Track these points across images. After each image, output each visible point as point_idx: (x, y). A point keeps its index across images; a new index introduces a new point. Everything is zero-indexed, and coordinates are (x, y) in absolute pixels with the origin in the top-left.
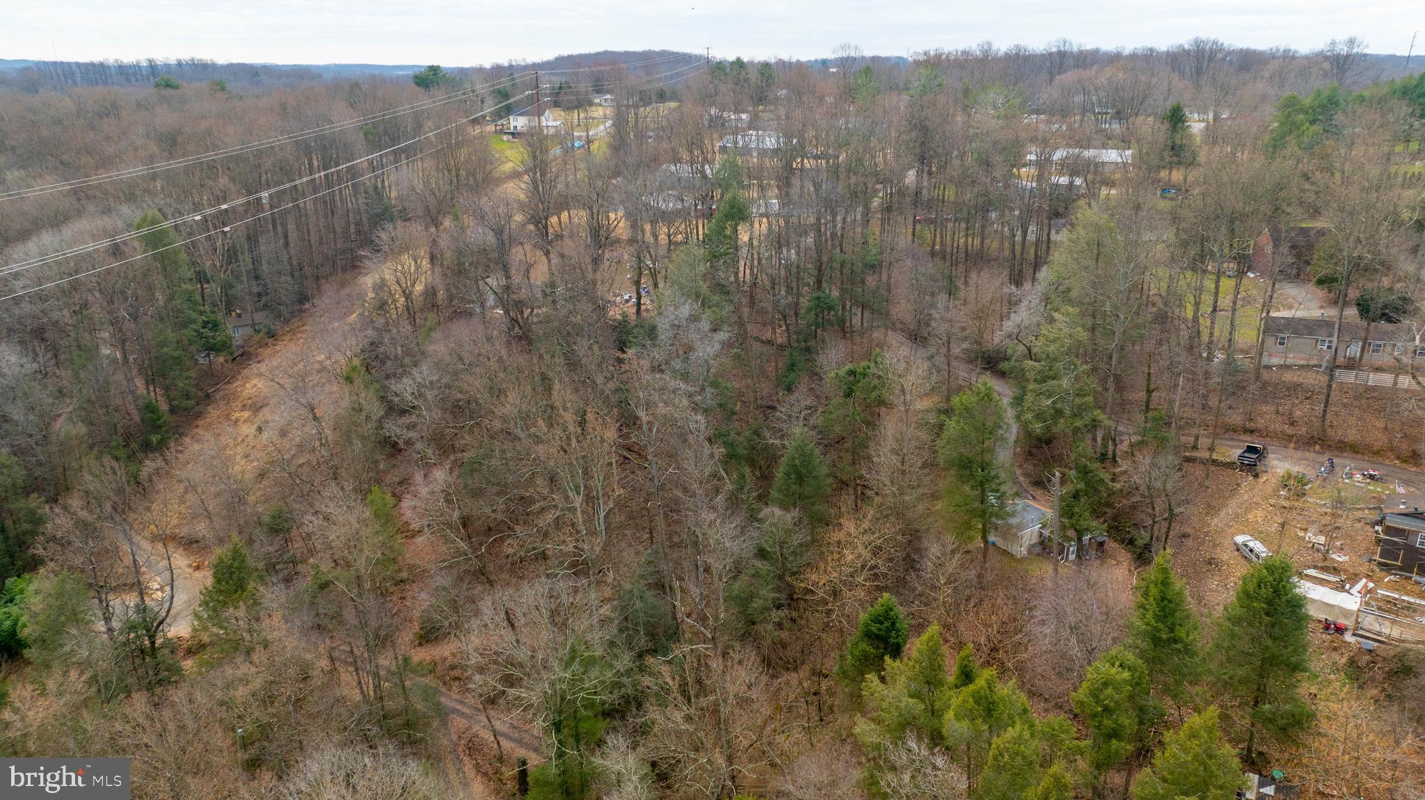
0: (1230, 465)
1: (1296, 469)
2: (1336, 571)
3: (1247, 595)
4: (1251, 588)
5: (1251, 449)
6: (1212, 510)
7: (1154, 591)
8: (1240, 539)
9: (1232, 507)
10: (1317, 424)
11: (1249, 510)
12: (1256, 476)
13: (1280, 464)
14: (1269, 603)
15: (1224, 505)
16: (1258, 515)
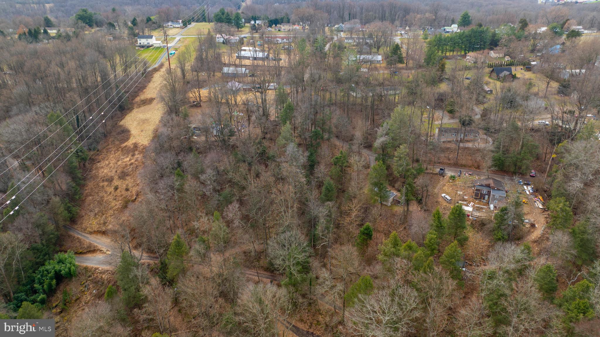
0: (436, 174)
1: (453, 174)
2: (465, 201)
3: (453, 213)
4: (454, 211)
5: (441, 169)
6: (434, 187)
7: (436, 216)
8: (443, 195)
9: (439, 186)
10: (455, 159)
11: (443, 186)
12: (444, 177)
13: (449, 173)
14: (458, 214)
15: (437, 185)
16: (445, 188)
